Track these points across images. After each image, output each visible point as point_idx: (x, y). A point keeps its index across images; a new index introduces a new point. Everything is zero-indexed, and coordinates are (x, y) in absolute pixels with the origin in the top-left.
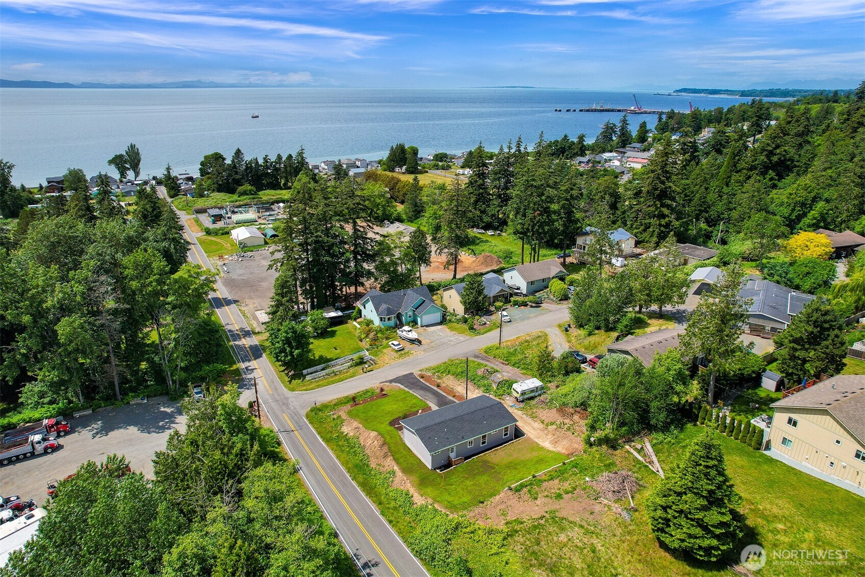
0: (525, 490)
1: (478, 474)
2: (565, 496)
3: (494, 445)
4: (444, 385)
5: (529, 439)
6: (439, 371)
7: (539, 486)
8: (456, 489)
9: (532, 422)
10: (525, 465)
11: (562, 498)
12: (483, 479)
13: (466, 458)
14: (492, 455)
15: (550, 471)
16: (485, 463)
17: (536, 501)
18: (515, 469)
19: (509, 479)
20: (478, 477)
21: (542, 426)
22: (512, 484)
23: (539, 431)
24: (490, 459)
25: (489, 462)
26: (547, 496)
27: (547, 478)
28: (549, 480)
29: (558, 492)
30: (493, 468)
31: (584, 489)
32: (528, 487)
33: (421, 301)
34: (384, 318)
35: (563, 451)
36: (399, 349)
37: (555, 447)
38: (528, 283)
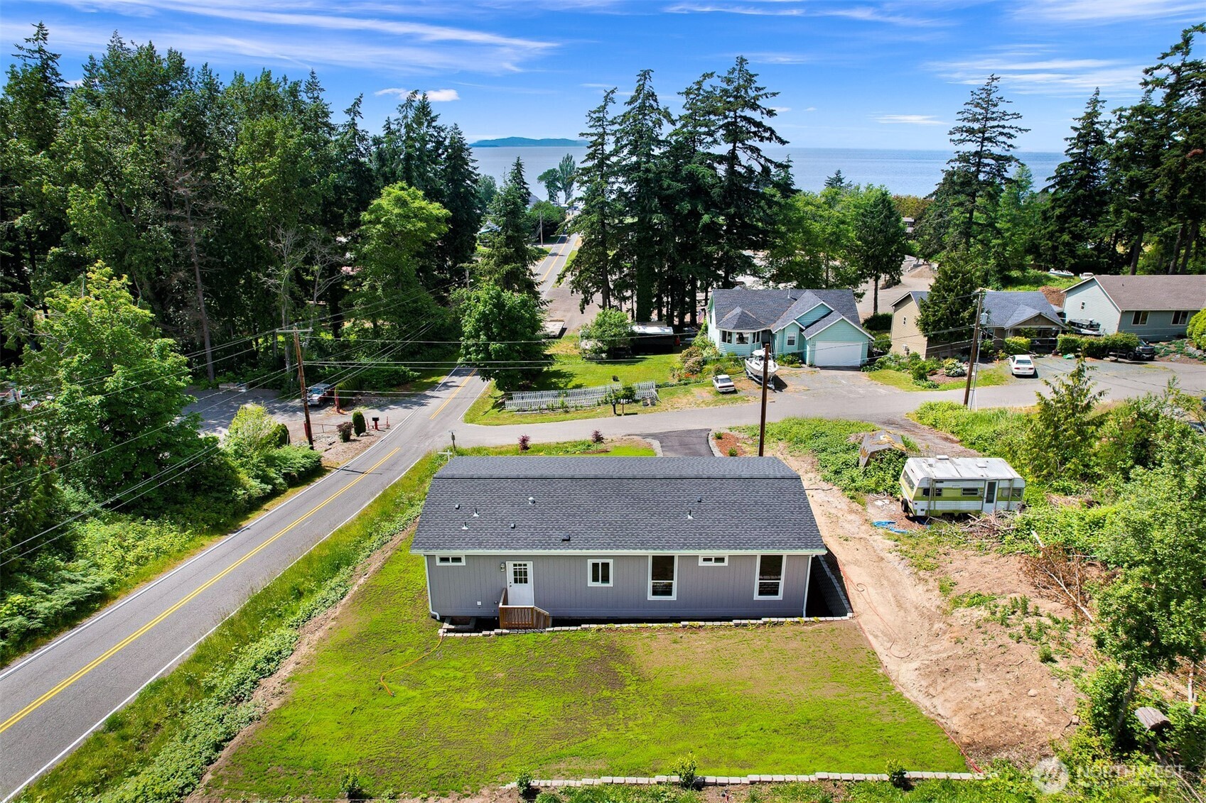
3: (698, 613)
5: (857, 629)
8: (405, 703)
9: (908, 582)
13: (558, 622)
14: (663, 641)
21: (934, 600)
23: (914, 615)
24: (640, 651)
33: (823, 312)
34: (730, 334)
35: (956, 720)
36: (724, 390)
37: (931, 691)
38: (1124, 313)
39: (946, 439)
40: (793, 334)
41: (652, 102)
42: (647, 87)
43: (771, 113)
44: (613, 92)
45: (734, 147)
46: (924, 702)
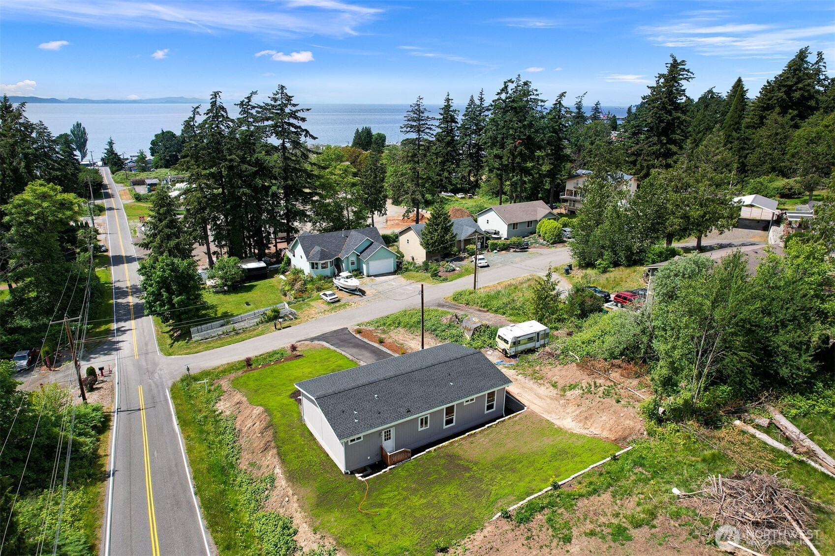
0: (539, 517)
1: (438, 481)
2: (634, 532)
4: (390, 340)
5: (533, 413)
6: (384, 324)
7: (570, 508)
8: (389, 514)
9: (535, 387)
10: (532, 463)
11: (629, 539)
12: (447, 493)
13: (415, 451)
14: (466, 445)
15: (588, 475)
16: (452, 459)
17: (568, 547)
18: (513, 470)
19: (501, 492)
20: (436, 488)
21: (553, 392)
22: (509, 505)
23: (548, 401)
24: (461, 453)
25: (459, 458)
26: (592, 534)
27: (584, 491)
28: (590, 494)
29: (615, 521)
30: (467, 469)
31: (677, 516)
32: (546, 511)
33: (368, 244)
34: (317, 264)
35: (604, 433)
36: (332, 301)
37: (586, 427)
38: (509, 225)
39: (480, 311)
40: (354, 259)
41: (223, 113)
42: (218, 103)
43: (303, 120)
44: (198, 107)
45: (284, 141)
46: (586, 431)
